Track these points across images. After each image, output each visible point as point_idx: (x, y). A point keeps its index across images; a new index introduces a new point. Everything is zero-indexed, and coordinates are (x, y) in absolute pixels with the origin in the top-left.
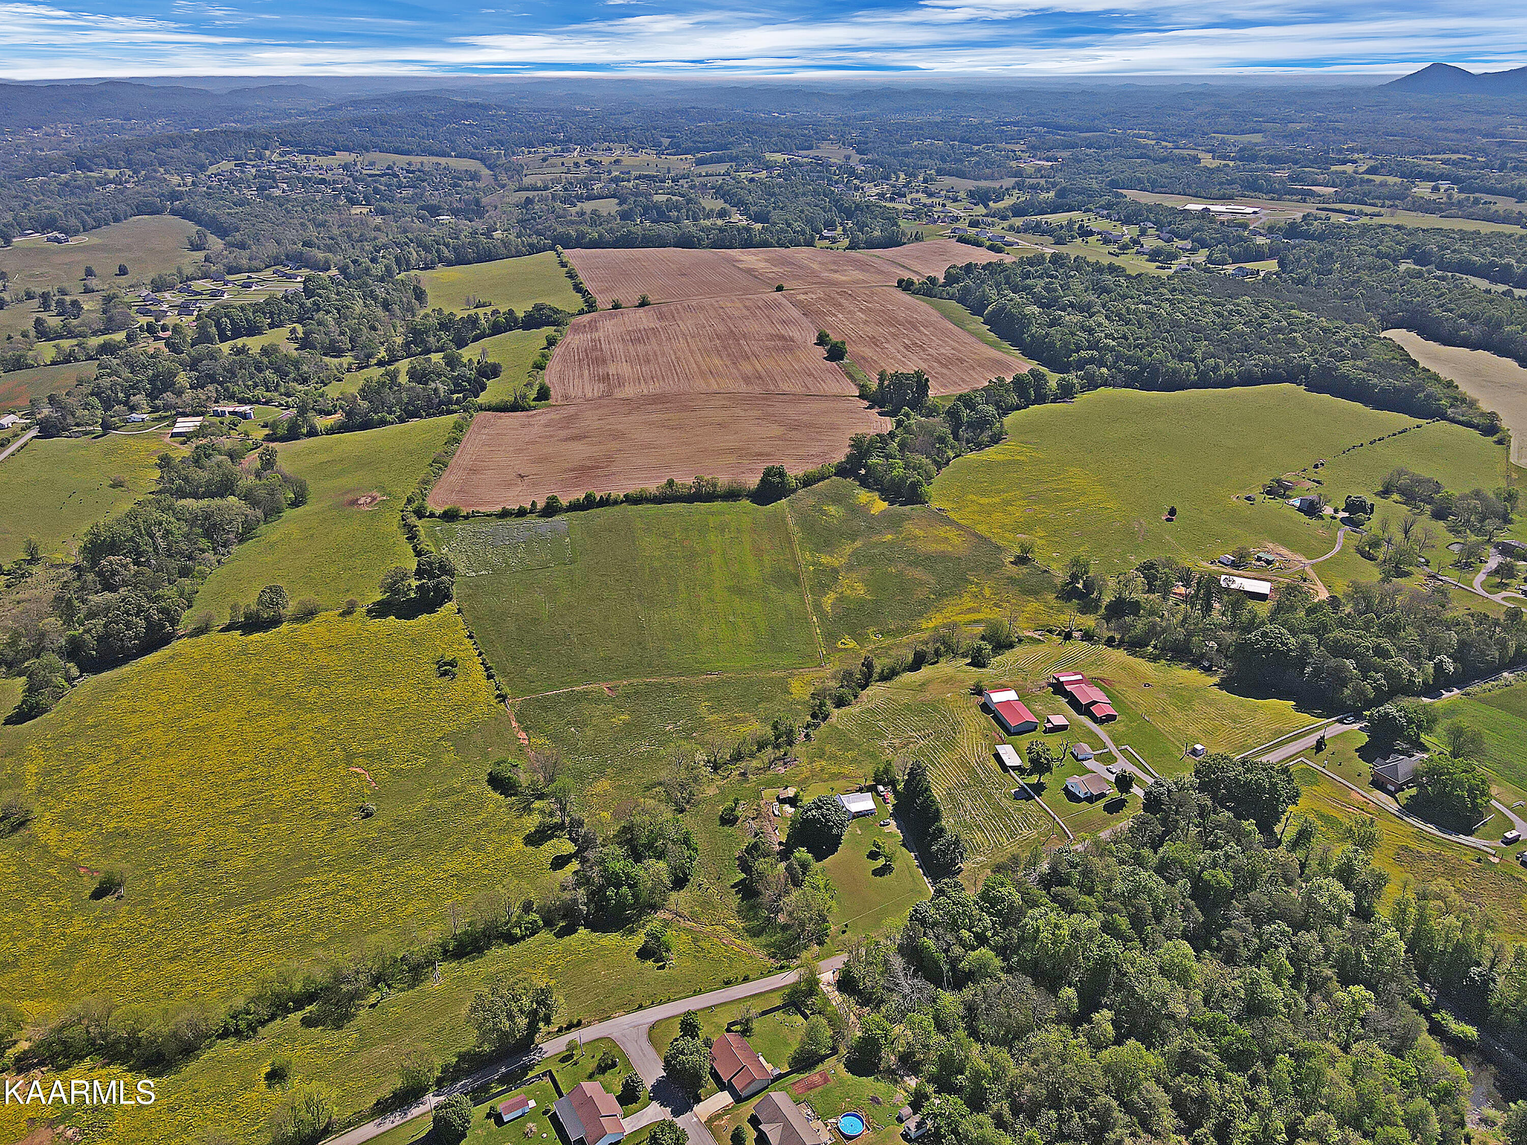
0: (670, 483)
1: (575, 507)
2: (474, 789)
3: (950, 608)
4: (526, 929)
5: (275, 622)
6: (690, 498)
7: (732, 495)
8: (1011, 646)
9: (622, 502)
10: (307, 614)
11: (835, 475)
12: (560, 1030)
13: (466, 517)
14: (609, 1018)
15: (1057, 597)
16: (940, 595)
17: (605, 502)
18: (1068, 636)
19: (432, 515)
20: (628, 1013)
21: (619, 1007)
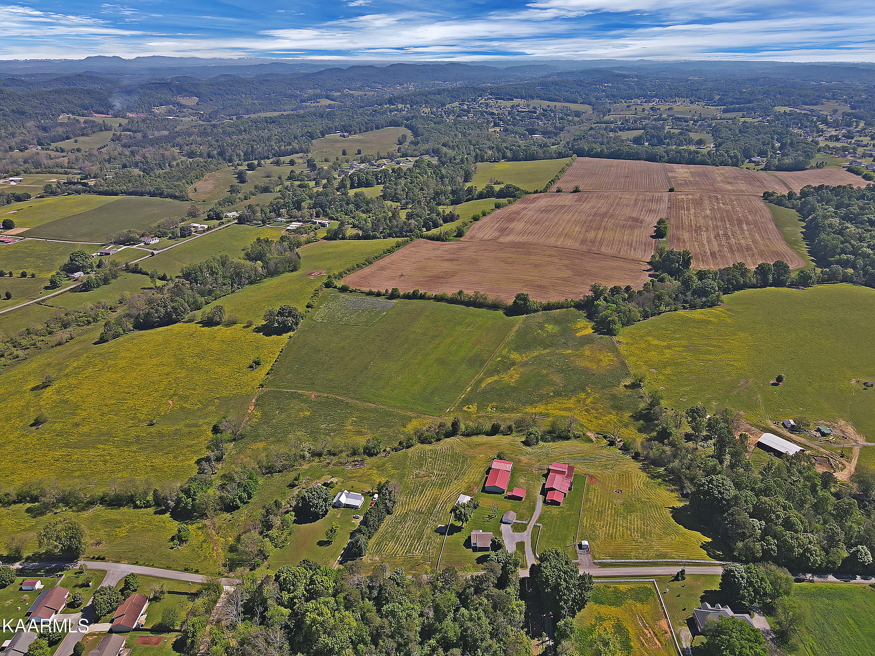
0: (460, 293)
1: (407, 297)
2: (205, 427)
3: (555, 404)
4: (144, 503)
5: (217, 324)
6: (469, 303)
7: (494, 307)
8: (567, 438)
9: (432, 299)
10: (231, 323)
11: (574, 307)
12: (93, 558)
13: (351, 292)
14: (118, 562)
15: (632, 416)
16: (558, 394)
17: (423, 297)
18: (612, 443)
19: (335, 287)
20: (129, 563)
21: (129, 559)
